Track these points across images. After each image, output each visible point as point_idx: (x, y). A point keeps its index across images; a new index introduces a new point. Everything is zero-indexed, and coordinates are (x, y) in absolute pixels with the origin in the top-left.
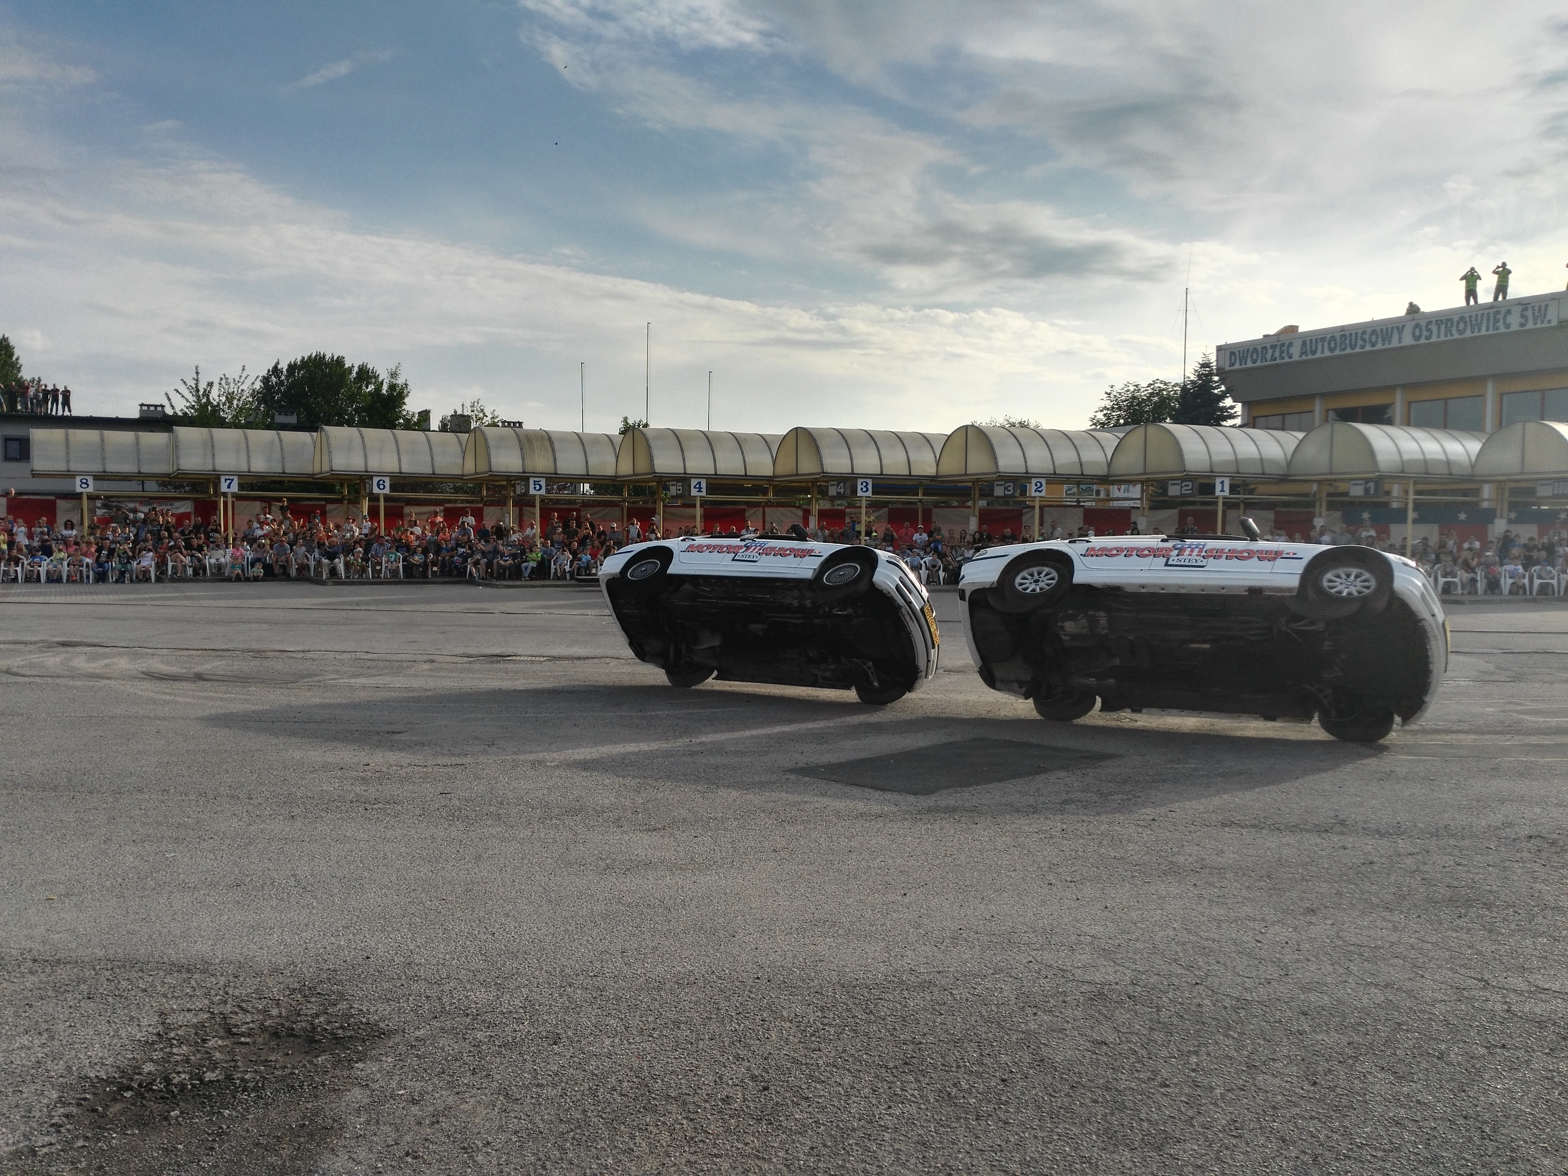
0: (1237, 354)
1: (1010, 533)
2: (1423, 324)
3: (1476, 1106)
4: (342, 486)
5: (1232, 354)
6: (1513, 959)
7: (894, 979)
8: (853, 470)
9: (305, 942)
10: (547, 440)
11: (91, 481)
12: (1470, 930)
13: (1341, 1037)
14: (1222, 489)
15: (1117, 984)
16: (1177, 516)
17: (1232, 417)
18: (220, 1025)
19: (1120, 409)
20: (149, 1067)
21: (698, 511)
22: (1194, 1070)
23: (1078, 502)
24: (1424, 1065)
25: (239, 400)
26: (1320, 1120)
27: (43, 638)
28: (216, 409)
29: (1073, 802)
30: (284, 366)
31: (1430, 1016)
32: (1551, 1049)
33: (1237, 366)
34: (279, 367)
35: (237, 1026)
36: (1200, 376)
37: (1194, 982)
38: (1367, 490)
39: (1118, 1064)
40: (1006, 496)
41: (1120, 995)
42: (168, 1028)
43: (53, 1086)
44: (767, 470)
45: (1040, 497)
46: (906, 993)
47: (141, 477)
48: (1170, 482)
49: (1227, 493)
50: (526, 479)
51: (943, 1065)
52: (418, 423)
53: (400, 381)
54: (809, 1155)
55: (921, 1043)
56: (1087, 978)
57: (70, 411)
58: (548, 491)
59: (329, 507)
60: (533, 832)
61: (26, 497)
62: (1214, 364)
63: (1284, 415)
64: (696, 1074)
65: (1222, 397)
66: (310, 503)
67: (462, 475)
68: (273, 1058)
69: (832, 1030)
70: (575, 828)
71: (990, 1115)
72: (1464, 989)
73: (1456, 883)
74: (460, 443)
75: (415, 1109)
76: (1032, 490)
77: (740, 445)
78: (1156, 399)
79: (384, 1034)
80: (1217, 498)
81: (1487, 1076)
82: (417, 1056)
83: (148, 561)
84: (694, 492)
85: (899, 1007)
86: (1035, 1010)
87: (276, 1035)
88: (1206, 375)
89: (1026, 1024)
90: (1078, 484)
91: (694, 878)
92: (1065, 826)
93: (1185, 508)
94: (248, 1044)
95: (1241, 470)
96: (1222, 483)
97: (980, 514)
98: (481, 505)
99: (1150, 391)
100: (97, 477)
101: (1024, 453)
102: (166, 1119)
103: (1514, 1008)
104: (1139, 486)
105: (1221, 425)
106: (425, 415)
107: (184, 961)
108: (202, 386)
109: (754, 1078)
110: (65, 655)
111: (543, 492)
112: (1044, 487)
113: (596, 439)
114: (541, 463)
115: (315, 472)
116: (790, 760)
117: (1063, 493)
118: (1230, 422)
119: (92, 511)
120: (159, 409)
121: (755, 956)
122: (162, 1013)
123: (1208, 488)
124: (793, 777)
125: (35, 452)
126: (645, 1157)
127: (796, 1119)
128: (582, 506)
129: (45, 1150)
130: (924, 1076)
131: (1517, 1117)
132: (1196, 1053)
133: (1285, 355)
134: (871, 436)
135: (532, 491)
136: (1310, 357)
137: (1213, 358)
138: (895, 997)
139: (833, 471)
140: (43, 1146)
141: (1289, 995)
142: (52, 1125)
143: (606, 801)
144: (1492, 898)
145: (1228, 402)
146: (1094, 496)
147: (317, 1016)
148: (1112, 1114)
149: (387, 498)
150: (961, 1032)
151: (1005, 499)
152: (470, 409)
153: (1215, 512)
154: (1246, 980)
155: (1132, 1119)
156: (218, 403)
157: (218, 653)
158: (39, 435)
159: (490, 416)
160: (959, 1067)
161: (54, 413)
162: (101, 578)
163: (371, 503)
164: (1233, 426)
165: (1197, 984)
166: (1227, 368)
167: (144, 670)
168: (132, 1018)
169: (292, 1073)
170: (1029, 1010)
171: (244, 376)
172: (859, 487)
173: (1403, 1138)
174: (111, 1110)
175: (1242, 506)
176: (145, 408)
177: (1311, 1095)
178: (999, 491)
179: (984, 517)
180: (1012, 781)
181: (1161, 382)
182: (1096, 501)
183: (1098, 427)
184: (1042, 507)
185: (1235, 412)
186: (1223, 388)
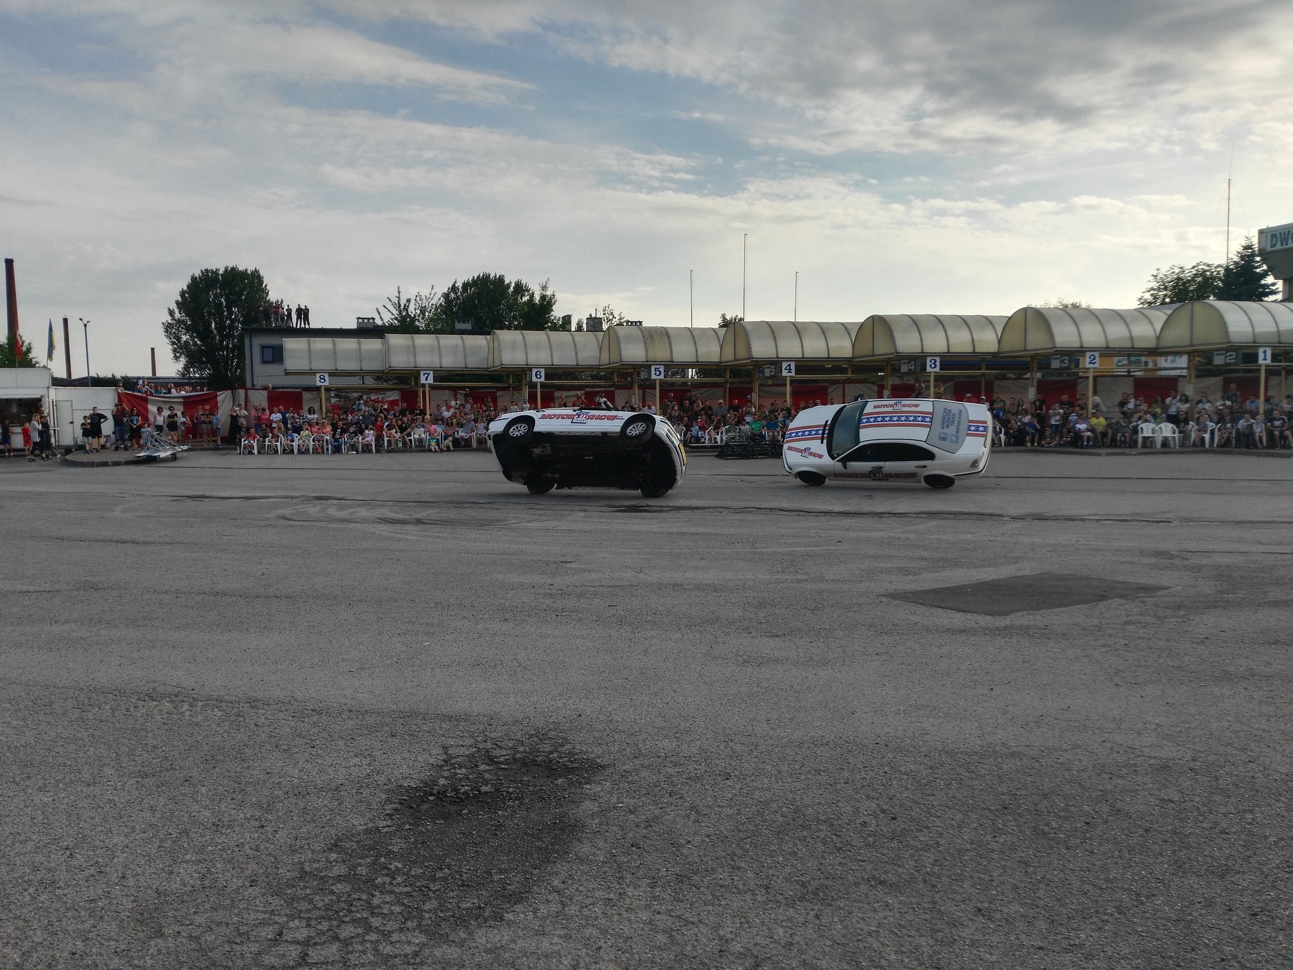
0: (1278, 236)
1: (1066, 400)
4: (508, 376)
5: (1274, 236)
7: (989, 749)
8: (922, 350)
9: (533, 704)
10: (664, 334)
11: (327, 377)
14: (1265, 359)
15: (1180, 759)
16: (1221, 383)
17: (1273, 293)
18: (485, 756)
19: (1166, 288)
20: (442, 782)
21: (788, 388)
22: (1250, 824)
23: (1129, 372)
25: (430, 312)
27: (303, 494)
28: (413, 320)
29: (1133, 623)
30: (459, 284)
33: (1278, 247)
34: (457, 285)
35: (497, 757)
36: (1242, 258)
37: (1247, 760)
39: (1183, 816)
40: (1062, 368)
41: (1182, 768)
42: (450, 757)
43: (381, 791)
44: (847, 352)
45: (1094, 368)
46: (1000, 759)
47: (362, 374)
48: (1215, 353)
49: (1269, 361)
50: (649, 367)
51: (1036, 810)
52: (561, 326)
53: (549, 293)
54: (933, 865)
55: (1016, 795)
56: (1153, 754)
57: (309, 324)
58: (665, 376)
59: (499, 393)
60: (683, 635)
61: (281, 390)
62: (1257, 246)
64: (837, 806)
65: (1264, 275)
66: (486, 390)
67: (599, 365)
68: (526, 779)
69: (942, 783)
70: (714, 633)
71: (1077, 846)
74: (598, 340)
75: (632, 817)
76: (1085, 362)
77: (824, 333)
78: (1200, 279)
79: (601, 766)
80: (1260, 366)
82: (628, 782)
83: (370, 436)
84: (785, 373)
85: (996, 768)
86: (1110, 776)
87: (525, 764)
88: (1248, 256)
89: (1104, 785)
90: (1129, 356)
91: (815, 671)
92: (1126, 642)
93: (1228, 375)
94: (507, 769)
95: (1283, 341)
96: (1265, 352)
97: (1038, 385)
98: (613, 389)
99: (1195, 272)
100: (331, 374)
101: (1078, 330)
102: (460, 815)
104: (1185, 358)
105: (1262, 301)
106: (567, 319)
107: (451, 713)
108: (403, 302)
109: (883, 811)
110: (321, 506)
111: (662, 377)
112: (1097, 360)
113: (704, 331)
114: (660, 353)
115: (489, 366)
116: (881, 588)
117: (1117, 365)
118: (1272, 298)
119: (328, 400)
120: (371, 321)
121: (872, 728)
122: (444, 747)
123: (1254, 358)
124: (885, 600)
125: (286, 356)
126: (807, 858)
127: (921, 841)
128: (692, 387)
129: (386, 829)
130: (1021, 817)
132: (1250, 811)
134: (939, 320)
135: (653, 377)
137: (1255, 241)
138: (991, 762)
139: (907, 351)
140: (384, 827)
142: (387, 815)
143: (735, 614)
145: (1270, 279)
146: (1143, 367)
147: (552, 753)
148: (1180, 851)
149: (543, 385)
150: (1049, 789)
151: (1060, 371)
152: (602, 313)
153: (1258, 379)
155: (1197, 855)
156: (415, 316)
157: (429, 504)
158: (291, 344)
159: (618, 318)
160: (1049, 812)
161: (298, 327)
162: (337, 450)
163: (531, 390)
164: (1275, 301)
165: (1250, 761)
166: (1269, 249)
167: (379, 516)
168: (424, 750)
169: (540, 790)
170: (1105, 776)
171: (433, 293)
172: (928, 364)
174: (422, 807)
175: (1283, 373)
176: (361, 321)
178: (1055, 364)
179: (1042, 387)
180: (1077, 606)
181: (1204, 264)
182: (1145, 370)
183: (1146, 306)
184: (1095, 378)
185: (1277, 289)
186: (1265, 267)
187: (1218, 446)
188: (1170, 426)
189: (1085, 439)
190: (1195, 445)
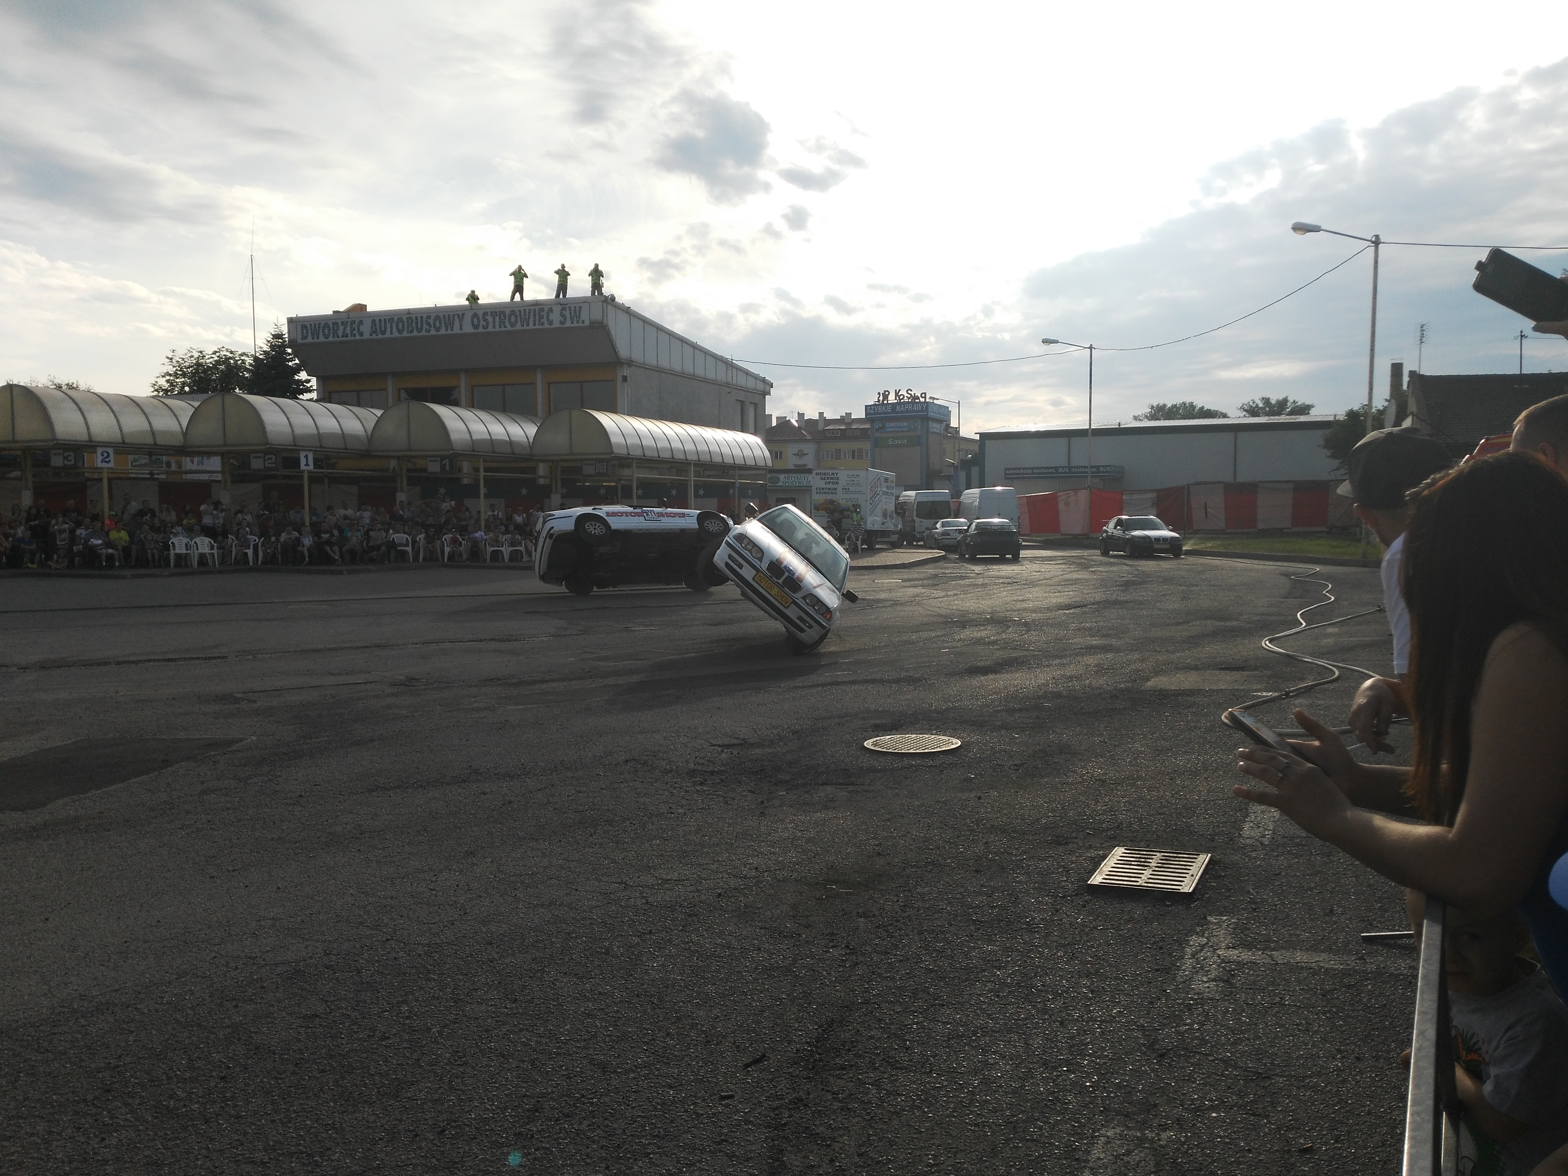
0: (309, 327)
2: (480, 313)
3: (643, 984)
5: (304, 327)
6: (639, 861)
7: (64, 1010)
12: (601, 844)
13: (525, 955)
14: (307, 464)
15: (311, 958)
16: (261, 490)
17: (309, 390)
19: (184, 375)
22: (408, 1018)
23: (151, 474)
24: (596, 963)
26: (528, 1030)
29: (211, 791)
31: (591, 921)
32: (683, 926)
33: (309, 340)
36: (272, 347)
37: (384, 939)
38: (443, 467)
39: (335, 1031)
40: (65, 467)
41: (317, 968)
45: (108, 468)
46: (82, 1021)
48: (252, 455)
49: (311, 467)
51: (151, 1081)
56: (279, 959)
62: (286, 336)
63: (358, 391)
65: (297, 370)
71: (218, 1115)
72: (610, 893)
73: (581, 808)
76: (97, 461)
78: (223, 367)
80: (303, 471)
81: (645, 959)
85: (79, 1036)
86: (235, 1003)
88: (279, 346)
89: (230, 1018)
90: (150, 454)
93: (268, 482)
95: (324, 445)
96: (306, 457)
97: (34, 487)
99: (216, 358)
101: (84, 416)
103: (650, 900)
104: (217, 460)
105: (298, 398)
112: (112, 458)
117: (132, 465)
118: (307, 396)
123: (293, 462)
130: (133, 1098)
131: (673, 986)
132: (405, 1002)
133: (355, 332)
136: (380, 336)
137: (285, 330)
138: (70, 1028)
141: (472, 931)
144: (611, 815)
145: (303, 375)
146: (166, 469)
148: (343, 1078)
150: (161, 1044)
151: (63, 470)
153: (301, 486)
154: (432, 926)
155: (363, 1077)
160: (169, 1078)
164: (311, 400)
165: (388, 940)
166: (300, 341)
173: (597, 1026)
175: (326, 480)
177: (515, 1011)
178: (57, 461)
179: (39, 490)
180: (136, 780)
181: (227, 350)
182: (167, 473)
183: (161, 394)
184: (110, 480)
185: (311, 386)
186: (297, 361)
187: (262, 563)
188: (207, 540)
189: (104, 558)
190: (237, 562)
